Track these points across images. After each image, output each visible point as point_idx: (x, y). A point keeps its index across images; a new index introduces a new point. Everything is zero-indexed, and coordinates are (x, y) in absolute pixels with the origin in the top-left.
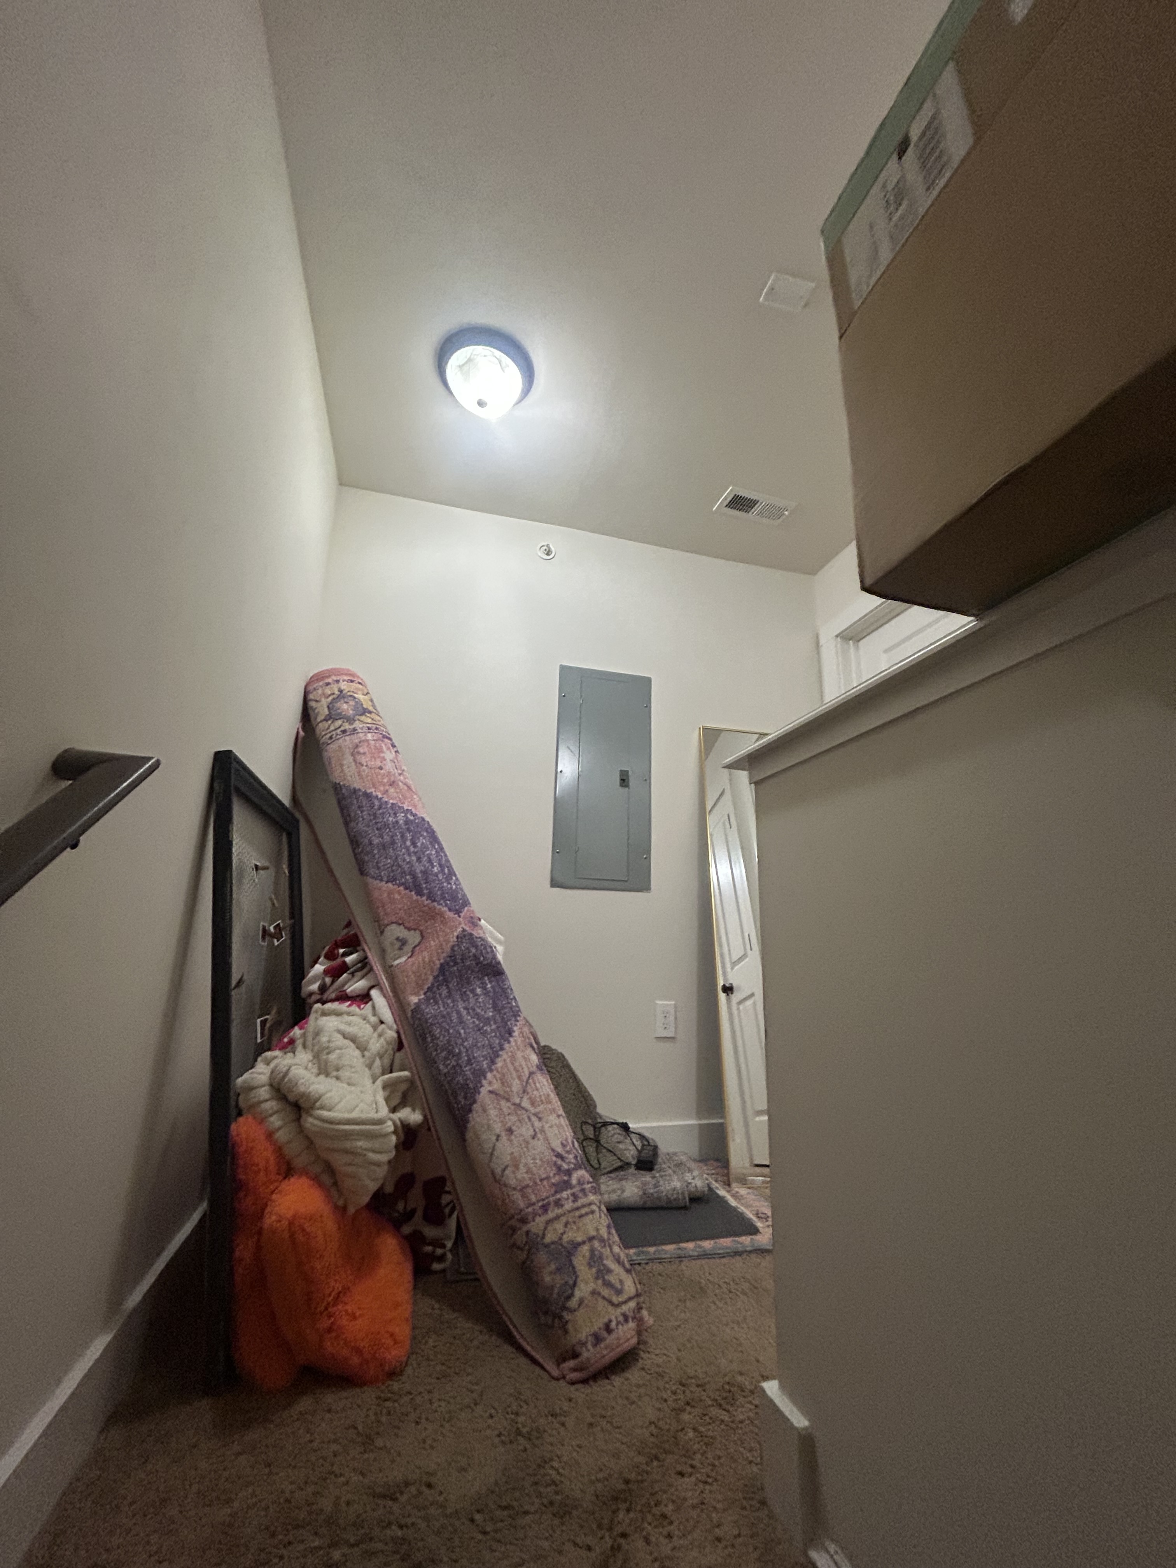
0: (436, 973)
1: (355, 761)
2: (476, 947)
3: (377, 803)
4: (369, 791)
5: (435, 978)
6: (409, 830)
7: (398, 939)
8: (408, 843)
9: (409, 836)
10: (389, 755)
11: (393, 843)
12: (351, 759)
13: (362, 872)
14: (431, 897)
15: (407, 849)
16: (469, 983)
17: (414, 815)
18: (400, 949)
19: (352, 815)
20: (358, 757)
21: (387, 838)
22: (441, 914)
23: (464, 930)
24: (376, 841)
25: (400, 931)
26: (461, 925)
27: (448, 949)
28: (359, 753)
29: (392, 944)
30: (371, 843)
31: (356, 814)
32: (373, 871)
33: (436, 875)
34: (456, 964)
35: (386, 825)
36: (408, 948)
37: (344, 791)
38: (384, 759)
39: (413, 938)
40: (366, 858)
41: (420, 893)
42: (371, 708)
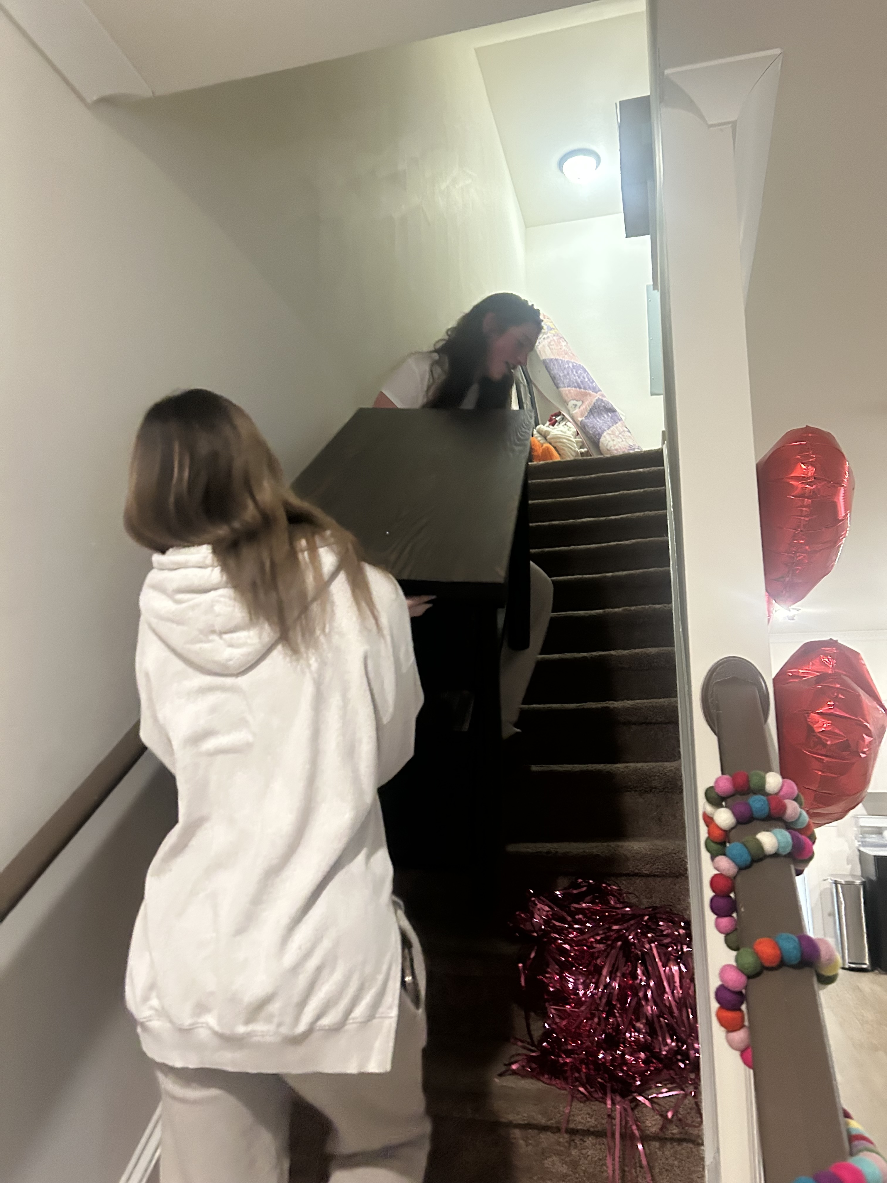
0: (588, 411)
1: (550, 348)
2: (604, 403)
3: (560, 362)
4: (556, 358)
5: (588, 413)
6: (574, 369)
7: (574, 405)
8: (575, 373)
9: (574, 370)
10: (564, 344)
11: (568, 374)
12: (548, 348)
13: (558, 388)
14: (585, 388)
15: (574, 375)
16: (602, 414)
17: (577, 364)
18: (575, 408)
19: (551, 368)
20: (551, 347)
21: (566, 372)
22: (590, 394)
23: (599, 398)
24: (561, 375)
25: (574, 402)
26: (598, 396)
27: (592, 404)
28: (551, 345)
29: (572, 407)
30: (560, 376)
31: (553, 368)
32: (562, 385)
33: (587, 382)
34: (596, 408)
35: (565, 368)
36: (577, 407)
37: (547, 361)
38: (562, 346)
39: (579, 403)
40: (559, 382)
41: (580, 388)
42: (554, 327)
